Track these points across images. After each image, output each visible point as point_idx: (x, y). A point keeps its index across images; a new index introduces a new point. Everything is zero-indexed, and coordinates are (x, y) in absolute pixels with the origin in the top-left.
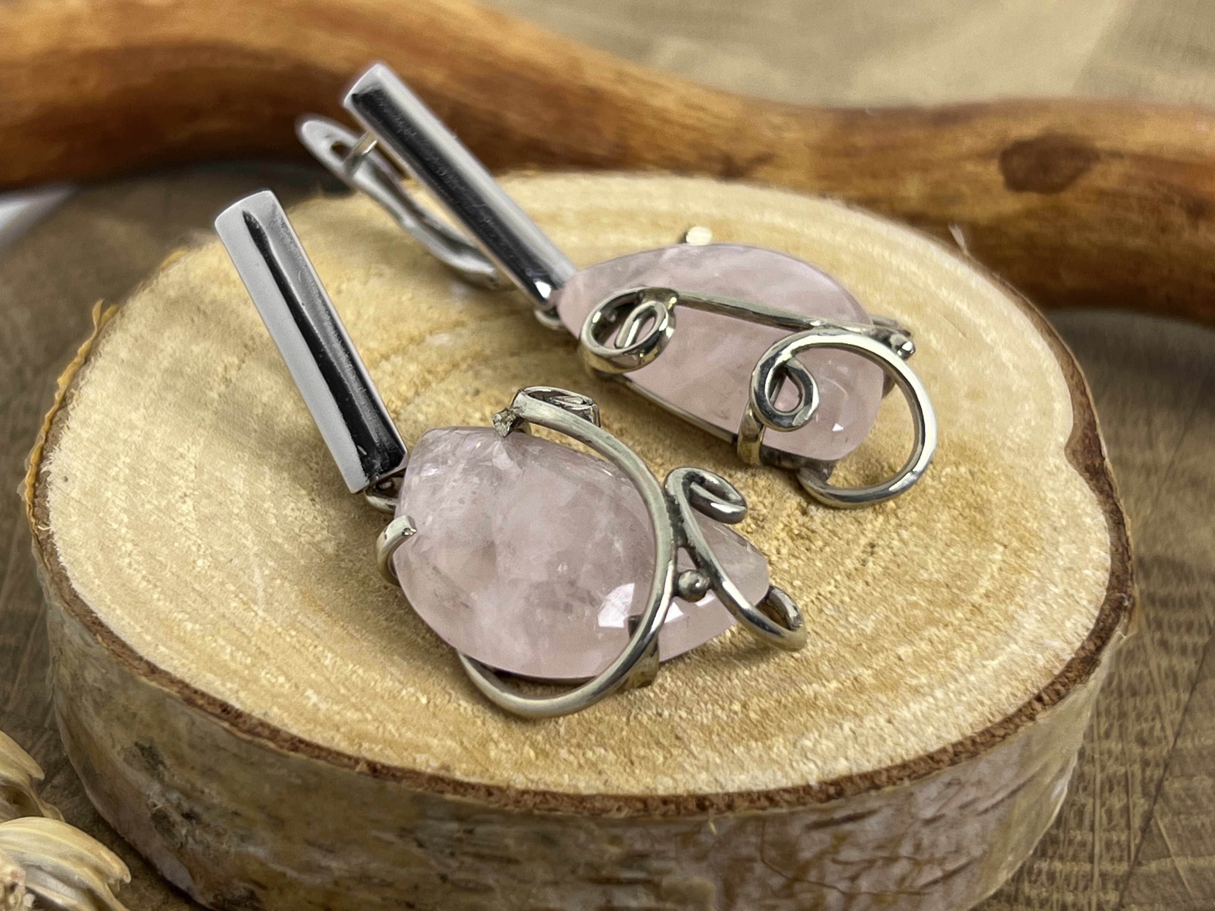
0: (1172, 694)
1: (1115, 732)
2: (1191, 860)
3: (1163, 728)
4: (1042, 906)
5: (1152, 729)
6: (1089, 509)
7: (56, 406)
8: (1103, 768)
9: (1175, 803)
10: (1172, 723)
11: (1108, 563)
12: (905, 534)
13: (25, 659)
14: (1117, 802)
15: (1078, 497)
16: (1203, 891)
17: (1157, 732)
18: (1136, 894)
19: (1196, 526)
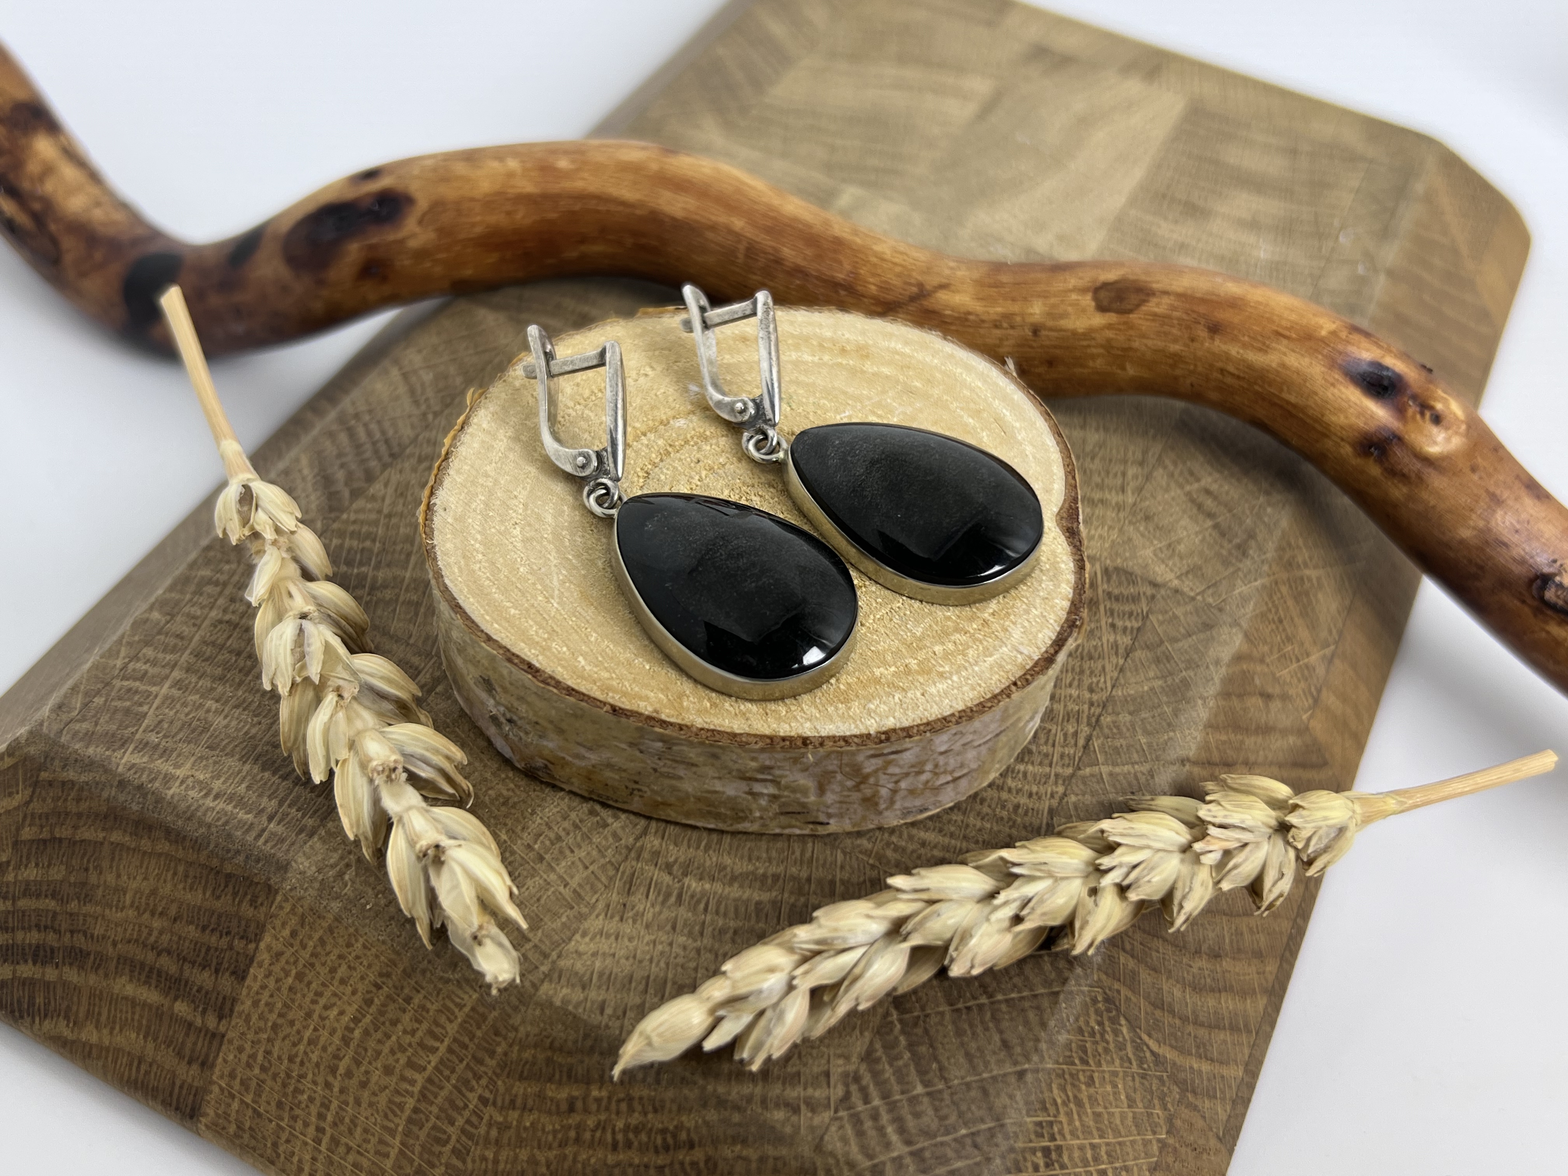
0: (1114, 660)
1: (1076, 683)
2: (1111, 768)
3: (1105, 682)
4: (1017, 793)
5: (1098, 682)
6: (1065, 558)
7: (443, 457)
8: (1065, 706)
9: (1106, 731)
10: (1111, 678)
11: (1071, 596)
13: (422, 610)
14: (1071, 730)
15: (1059, 550)
16: (1116, 788)
17: (1101, 685)
18: (1075, 788)
19: (1144, 547)
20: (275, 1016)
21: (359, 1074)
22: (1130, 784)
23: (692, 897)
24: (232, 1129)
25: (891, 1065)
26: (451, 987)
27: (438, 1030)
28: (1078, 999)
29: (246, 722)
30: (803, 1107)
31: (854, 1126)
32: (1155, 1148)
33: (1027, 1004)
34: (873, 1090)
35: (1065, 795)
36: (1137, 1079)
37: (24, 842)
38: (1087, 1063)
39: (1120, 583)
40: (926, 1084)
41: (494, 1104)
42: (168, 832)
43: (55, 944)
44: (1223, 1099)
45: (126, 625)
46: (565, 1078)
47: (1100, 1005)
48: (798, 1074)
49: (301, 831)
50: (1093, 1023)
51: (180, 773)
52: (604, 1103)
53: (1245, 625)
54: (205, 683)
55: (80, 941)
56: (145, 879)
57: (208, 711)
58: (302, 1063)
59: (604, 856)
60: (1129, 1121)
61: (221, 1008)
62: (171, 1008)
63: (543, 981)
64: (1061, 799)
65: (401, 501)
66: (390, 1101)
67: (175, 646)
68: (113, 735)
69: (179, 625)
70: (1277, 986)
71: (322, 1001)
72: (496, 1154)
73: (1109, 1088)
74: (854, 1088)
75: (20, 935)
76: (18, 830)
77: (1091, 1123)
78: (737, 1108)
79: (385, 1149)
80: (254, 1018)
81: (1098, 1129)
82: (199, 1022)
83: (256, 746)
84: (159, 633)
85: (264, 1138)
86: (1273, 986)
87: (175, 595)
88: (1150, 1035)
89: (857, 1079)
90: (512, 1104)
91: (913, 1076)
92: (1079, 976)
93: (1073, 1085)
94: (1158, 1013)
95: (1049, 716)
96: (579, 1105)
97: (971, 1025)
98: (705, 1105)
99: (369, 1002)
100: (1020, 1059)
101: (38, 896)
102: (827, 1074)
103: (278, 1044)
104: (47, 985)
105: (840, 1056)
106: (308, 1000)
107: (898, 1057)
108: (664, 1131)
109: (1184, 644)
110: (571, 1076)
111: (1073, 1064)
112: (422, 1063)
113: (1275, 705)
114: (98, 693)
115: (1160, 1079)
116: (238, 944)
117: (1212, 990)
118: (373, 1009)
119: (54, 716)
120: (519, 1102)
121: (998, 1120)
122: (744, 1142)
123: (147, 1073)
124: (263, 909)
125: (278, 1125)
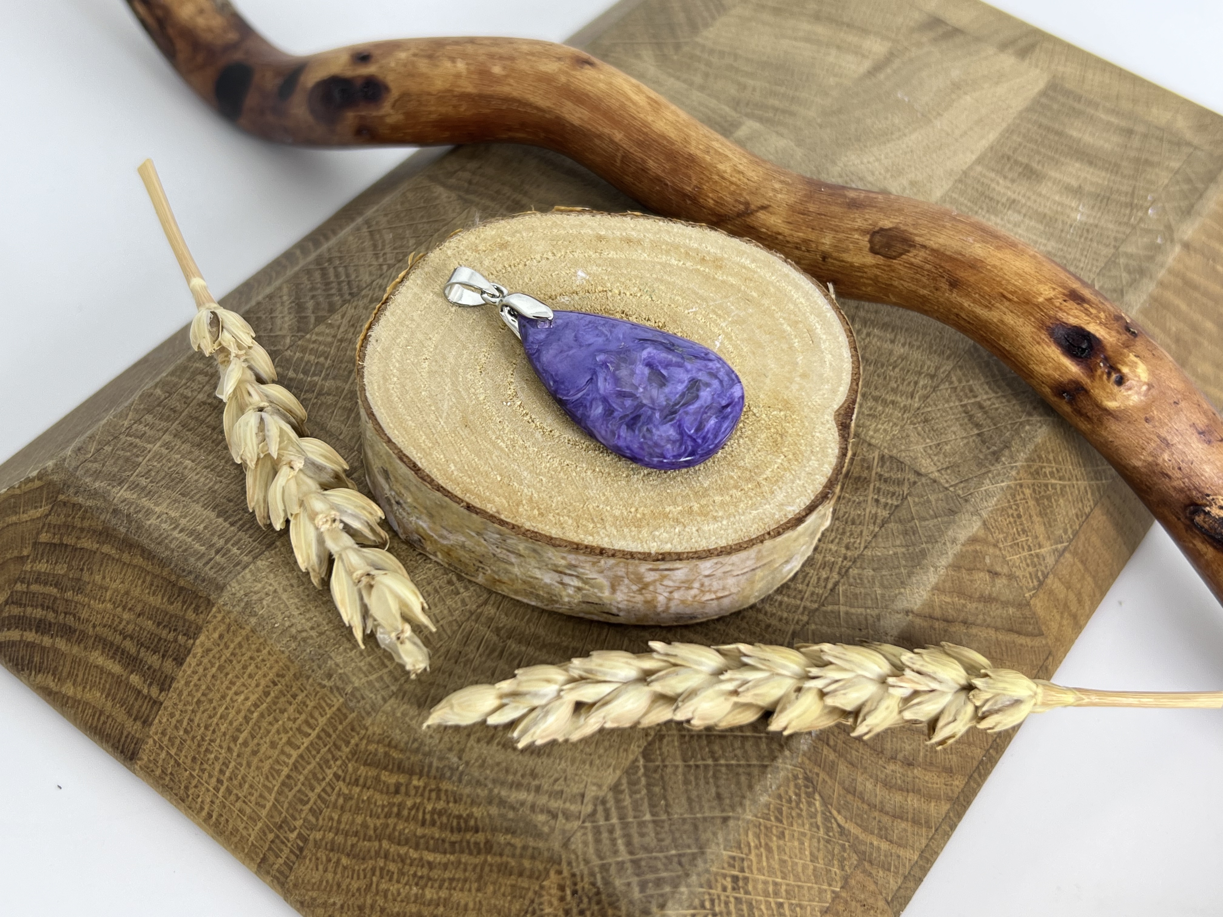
0: (871, 527)
1: (837, 541)
2: (848, 608)
3: (860, 543)
4: (771, 616)
5: (855, 542)
6: (833, 445)
7: (382, 303)
8: (824, 557)
9: (852, 580)
10: (865, 541)
11: (830, 474)
12: (741, 441)
14: (824, 574)
15: (831, 438)
16: (847, 624)
17: (856, 545)
18: (817, 620)
19: (917, 443)
20: (199, 694)
21: (252, 744)
22: (860, 623)
23: (511, 654)
24: (158, 772)
25: (631, 797)
26: (325, 690)
27: (312, 721)
28: (782, 774)
29: (211, 480)
30: (560, 815)
31: (595, 834)
32: (829, 896)
33: (741, 770)
34: (614, 813)
35: (808, 623)
36: (822, 842)
37: (41, 543)
38: (781, 821)
39: (891, 469)
40: (653, 815)
41: (344, 780)
42: (143, 550)
43: (52, 620)
44: (896, 873)
45: (136, 396)
46: (395, 769)
47: (800, 781)
48: (562, 792)
49: (238, 564)
50: (791, 793)
51: (157, 509)
52: (420, 790)
53: (985, 515)
54: (186, 447)
55: (70, 620)
56: (122, 582)
57: (185, 468)
58: (214, 731)
59: (452, 615)
60: (810, 871)
61: (163, 684)
62: (128, 678)
63: (390, 697)
64: (804, 625)
65: (352, 330)
66: (272, 768)
67: (169, 416)
68: (114, 476)
69: (174, 402)
70: (962, 798)
71: (234, 689)
72: (340, 816)
73: (796, 843)
74: (600, 808)
75: (29, 610)
76: (38, 534)
77: (777, 866)
78: (513, 808)
79: (263, 802)
80: (185, 693)
81: (782, 872)
82: (145, 691)
83: (215, 498)
84: (159, 405)
85: (180, 781)
86: (958, 798)
87: (175, 379)
88: (839, 812)
89: (604, 802)
90: (356, 782)
91: (645, 806)
92: (786, 757)
93: (766, 835)
94: (850, 797)
95: (809, 562)
96: (403, 789)
97: (697, 778)
98: (490, 803)
99: (267, 694)
100: (727, 808)
101: (46, 584)
102: (583, 796)
103: (199, 715)
104: (43, 649)
105: (594, 784)
106: (224, 686)
107: (639, 792)
108: (459, 817)
109: (930, 523)
110: (400, 768)
111: (769, 820)
112: (298, 743)
113: (1001, 582)
114: (108, 443)
115: (843, 846)
116: (181, 639)
117: (901, 789)
118: (269, 700)
119: (74, 455)
120: (361, 781)
121: (701, 848)
122: (514, 833)
123: (105, 723)
124: (202, 616)
125: (191, 774)
